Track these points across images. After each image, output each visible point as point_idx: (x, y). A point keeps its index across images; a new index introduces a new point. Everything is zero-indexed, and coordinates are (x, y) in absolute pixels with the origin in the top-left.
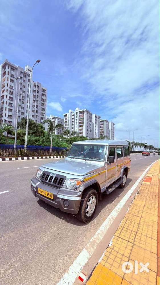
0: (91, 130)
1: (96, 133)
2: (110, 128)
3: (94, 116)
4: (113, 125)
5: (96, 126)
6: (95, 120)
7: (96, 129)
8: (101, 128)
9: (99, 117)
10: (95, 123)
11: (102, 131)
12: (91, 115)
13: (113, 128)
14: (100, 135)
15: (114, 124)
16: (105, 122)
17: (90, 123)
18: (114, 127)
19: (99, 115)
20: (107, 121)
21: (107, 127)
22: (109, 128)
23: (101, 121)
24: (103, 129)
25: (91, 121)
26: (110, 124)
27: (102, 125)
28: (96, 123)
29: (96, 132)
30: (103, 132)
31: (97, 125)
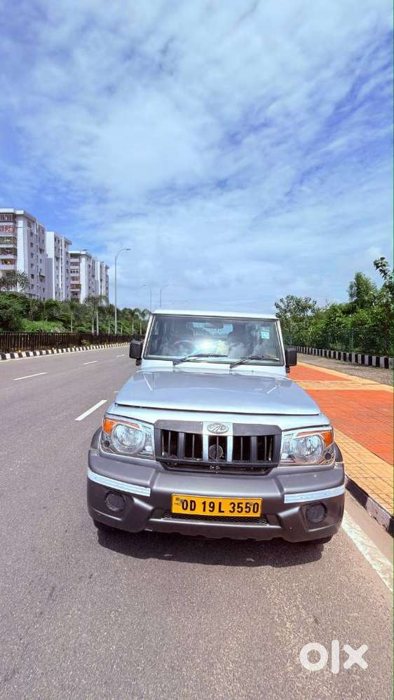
0: (42, 278)
1: (60, 287)
2: (98, 277)
3: (50, 236)
4: (104, 269)
5: (57, 268)
6: (55, 248)
7: (57, 277)
8: (72, 275)
9: (67, 243)
10: (53, 257)
11: (75, 282)
12: (42, 231)
13: (104, 276)
14: (70, 295)
15: (107, 268)
16: (83, 260)
17: (40, 256)
18: (108, 274)
19: (67, 237)
20: (88, 257)
21: (89, 273)
22: (93, 276)
23: (73, 256)
24: (78, 279)
25: (42, 251)
26: (98, 265)
27: (77, 267)
28: (57, 259)
29: (58, 285)
30: (78, 286)
31: (62, 264)
